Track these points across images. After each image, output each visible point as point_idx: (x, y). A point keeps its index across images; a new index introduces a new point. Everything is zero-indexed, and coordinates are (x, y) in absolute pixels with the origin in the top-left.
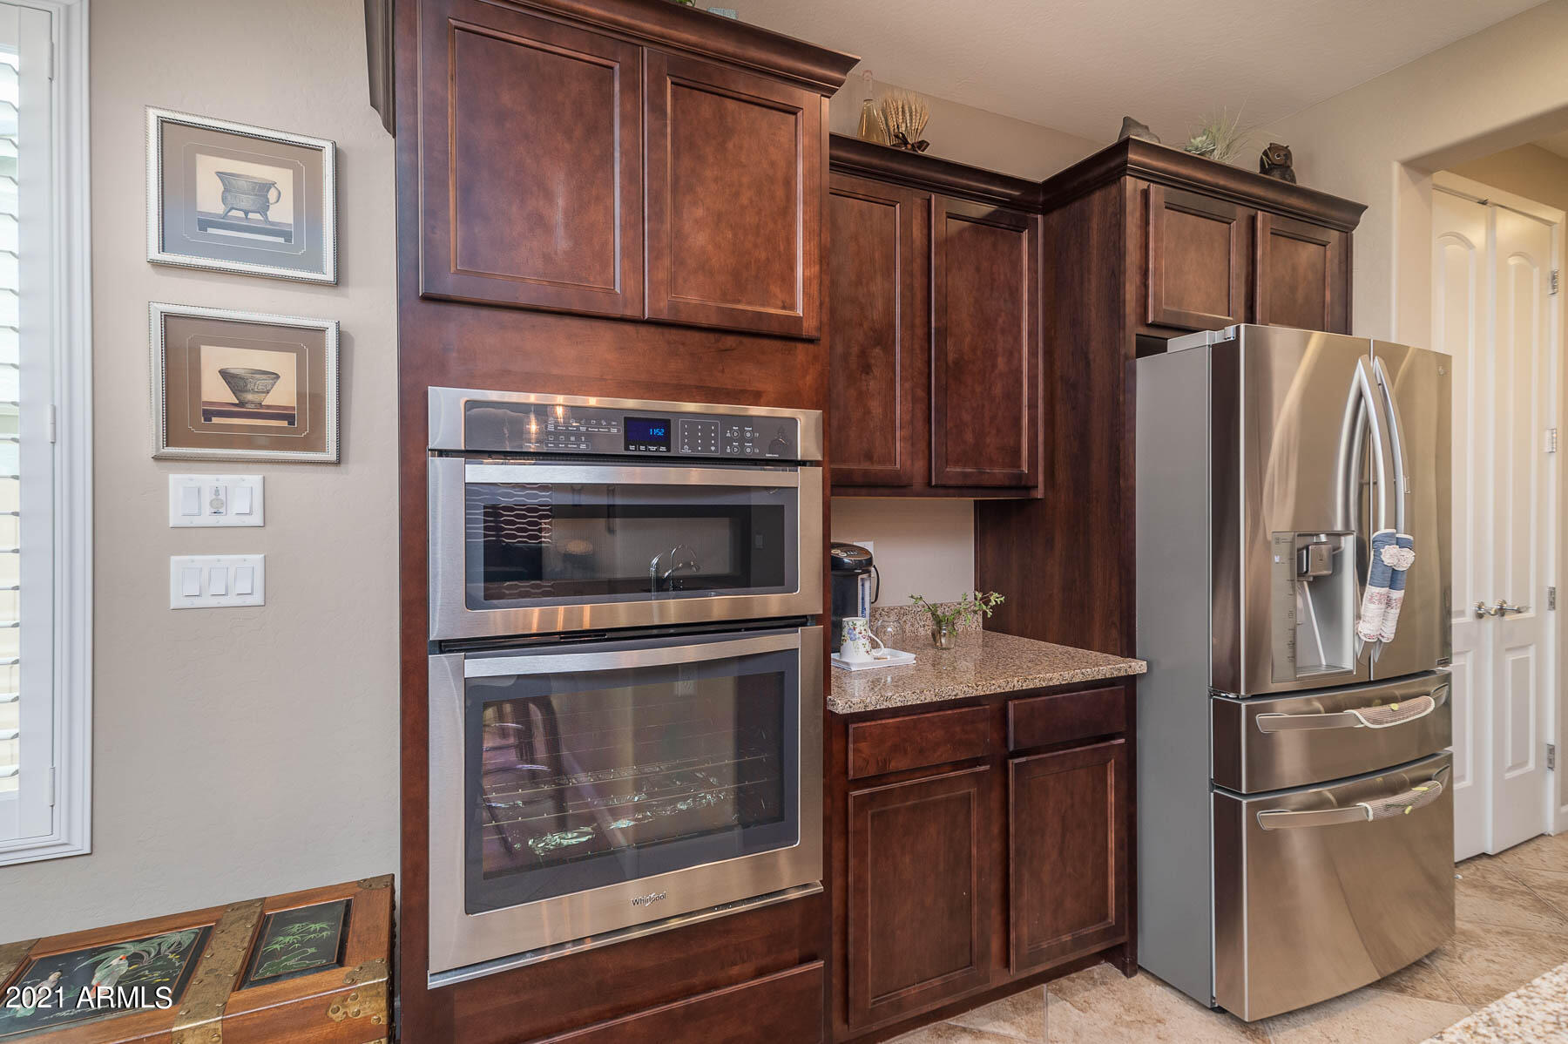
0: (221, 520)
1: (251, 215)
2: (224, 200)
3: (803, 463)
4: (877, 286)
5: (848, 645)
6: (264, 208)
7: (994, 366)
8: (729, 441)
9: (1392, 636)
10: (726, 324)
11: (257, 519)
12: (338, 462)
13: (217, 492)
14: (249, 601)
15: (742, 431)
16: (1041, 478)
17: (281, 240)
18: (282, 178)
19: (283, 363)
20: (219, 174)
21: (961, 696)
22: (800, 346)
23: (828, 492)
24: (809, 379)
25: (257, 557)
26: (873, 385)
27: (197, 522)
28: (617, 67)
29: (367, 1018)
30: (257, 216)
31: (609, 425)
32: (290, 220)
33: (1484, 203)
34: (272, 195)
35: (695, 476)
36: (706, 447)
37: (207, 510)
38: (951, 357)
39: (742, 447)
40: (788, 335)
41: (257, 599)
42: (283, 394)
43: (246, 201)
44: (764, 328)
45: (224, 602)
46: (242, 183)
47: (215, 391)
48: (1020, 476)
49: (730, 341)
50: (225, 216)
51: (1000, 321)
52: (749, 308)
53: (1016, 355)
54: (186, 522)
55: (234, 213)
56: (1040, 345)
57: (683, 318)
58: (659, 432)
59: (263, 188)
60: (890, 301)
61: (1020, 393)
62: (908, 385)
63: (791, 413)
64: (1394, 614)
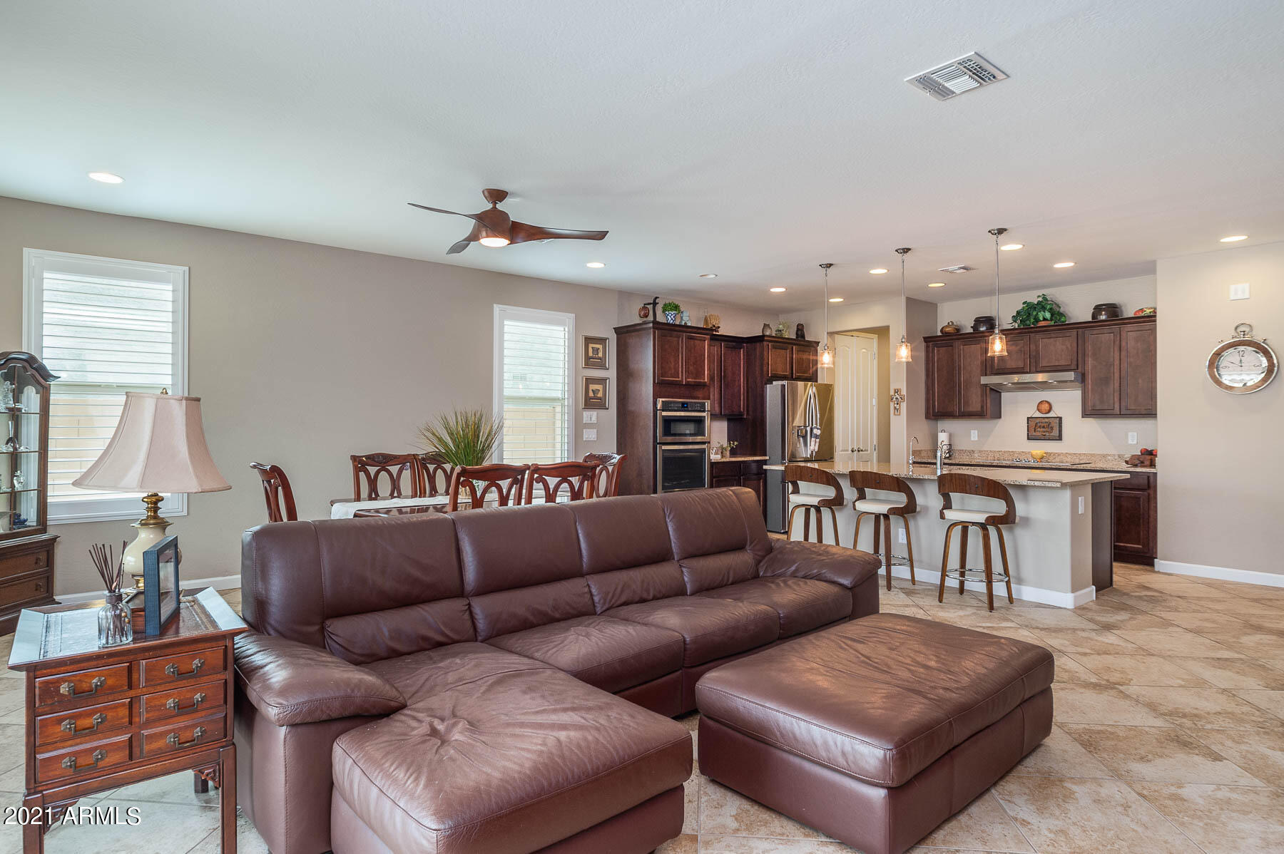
0: (591, 422)
2: (592, 353)
3: (707, 411)
6: (598, 354)
8: (696, 407)
10: (695, 384)
11: (596, 422)
12: (608, 408)
13: (590, 416)
15: (699, 405)
16: (745, 413)
17: (600, 360)
18: (601, 347)
20: (592, 347)
24: (707, 394)
25: (596, 430)
27: (587, 422)
28: (680, 338)
30: (597, 356)
32: (602, 356)
33: (852, 336)
34: (599, 351)
35: (692, 414)
36: (693, 408)
37: (589, 419)
38: (726, 383)
39: (698, 408)
40: (704, 386)
41: (596, 439)
42: (600, 394)
44: (700, 384)
45: (591, 439)
46: (595, 349)
47: (591, 394)
48: (741, 412)
49: (695, 387)
50: (593, 356)
52: (698, 381)
53: (740, 381)
57: (689, 383)
58: (686, 405)
59: (598, 349)
61: (741, 391)
62: (717, 390)
63: (704, 401)
64: (817, 444)
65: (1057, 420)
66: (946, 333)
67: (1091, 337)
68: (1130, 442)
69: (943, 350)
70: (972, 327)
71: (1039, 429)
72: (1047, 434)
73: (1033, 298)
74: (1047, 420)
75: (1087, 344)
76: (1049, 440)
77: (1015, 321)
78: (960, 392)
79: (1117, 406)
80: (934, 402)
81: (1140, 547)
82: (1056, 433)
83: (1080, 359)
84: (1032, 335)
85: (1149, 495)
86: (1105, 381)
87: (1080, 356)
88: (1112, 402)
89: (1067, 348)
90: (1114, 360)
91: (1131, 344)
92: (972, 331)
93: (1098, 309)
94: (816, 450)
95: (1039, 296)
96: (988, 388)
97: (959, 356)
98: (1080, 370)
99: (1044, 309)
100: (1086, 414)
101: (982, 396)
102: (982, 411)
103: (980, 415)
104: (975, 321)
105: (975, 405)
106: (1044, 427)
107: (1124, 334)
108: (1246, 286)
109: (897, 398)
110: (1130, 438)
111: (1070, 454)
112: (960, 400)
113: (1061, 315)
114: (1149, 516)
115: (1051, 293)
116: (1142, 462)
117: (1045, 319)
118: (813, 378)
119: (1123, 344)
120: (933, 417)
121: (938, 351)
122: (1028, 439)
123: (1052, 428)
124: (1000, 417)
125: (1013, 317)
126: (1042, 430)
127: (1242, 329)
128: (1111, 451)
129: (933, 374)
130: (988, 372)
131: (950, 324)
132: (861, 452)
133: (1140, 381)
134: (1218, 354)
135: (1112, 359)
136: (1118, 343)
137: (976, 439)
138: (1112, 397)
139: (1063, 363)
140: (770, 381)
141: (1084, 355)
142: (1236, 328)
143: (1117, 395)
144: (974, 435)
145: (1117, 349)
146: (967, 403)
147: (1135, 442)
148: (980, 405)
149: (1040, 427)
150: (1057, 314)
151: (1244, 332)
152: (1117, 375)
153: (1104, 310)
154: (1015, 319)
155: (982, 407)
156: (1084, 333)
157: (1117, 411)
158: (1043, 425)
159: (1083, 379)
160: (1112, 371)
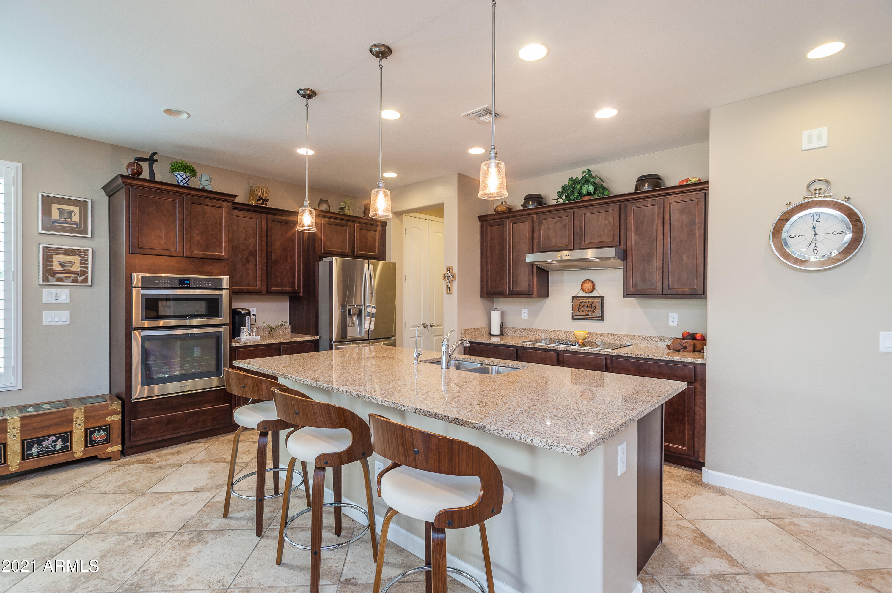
0: (58, 301)
1: (67, 220)
2: (59, 216)
3: (224, 289)
4: (251, 240)
5: (242, 334)
6: (71, 217)
7: (287, 261)
8: (205, 284)
9: (373, 329)
10: (204, 257)
11: (68, 301)
12: (92, 286)
13: (57, 294)
14: (66, 323)
15: (208, 281)
16: (302, 290)
17: (76, 226)
18: (76, 209)
19: (76, 259)
20: (58, 209)
21: (266, 343)
22: (224, 261)
23: (231, 294)
24: (226, 269)
25: (69, 311)
26: (250, 266)
27: (51, 302)
28: (177, 201)
29: (117, 410)
30: (69, 220)
31: (175, 281)
32: (78, 221)
33: (425, 219)
34: (73, 214)
35: (198, 292)
36: (199, 285)
37: (54, 299)
38: (273, 258)
39: (208, 285)
40: (220, 259)
41: (68, 323)
42: (76, 267)
43: (66, 216)
44: (214, 258)
45: (59, 323)
46: (64, 211)
47: (56, 267)
48: (295, 290)
49: (205, 260)
50: (60, 220)
51: (289, 249)
52: (211, 253)
53: (294, 257)
54: (48, 302)
55: (62, 219)
56: (301, 255)
57: (194, 256)
58: (188, 282)
59: (71, 212)
60: (255, 244)
61: (295, 268)
62: (260, 266)
63: (221, 277)
64: (373, 323)
65: (600, 300)
66: (498, 211)
67: (633, 209)
68: (671, 324)
69: (495, 228)
70: (521, 205)
71: (582, 309)
72: (590, 314)
73: (578, 173)
74: (590, 300)
75: (629, 218)
76: (592, 319)
77: (560, 197)
78: (509, 270)
79: (659, 285)
80: (487, 280)
81: (685, 448)
82: (598, 313)
83: (622, 235)
84: (576, 210)
85: (695, 388)
86: (648, 258)
87: (622, 231)
88: (654, 281)
89: (610, 223)
90: (657, 235)
91: (676, 216)
92: (522, 208)
93: (641, 180)
94: (372, 327)
95: (584, 172)
96: (535, 267)
97: (509, 234)
98: (622, 246)
99: (587, 181)
100: (627, 294)
101: (529, 274)
102: (529, 291)
103: (528, 294)
104: (525, 199)
105: (523, 286)
106: (587, 307)
107: (668, 206)
108: (824, 130)
109: (449, 277)
110: (670, 319)
111: (611, 335)
112: (509, 279)
113: (605, 189)
114: (694, 413)
115: (595, 168)
116: (685, 348)
117: (589, 194)
118: (382, 256)
119: (667, 216)
120: (487, 296)
121: (491, 230)
122: (573, 318)
123: (595, 307)
124: (547, 296)
125: (559, 192)
126: (586, 309)
127: (817, 186)
128: (652, 333)
129: (487, 252)
130: (535, 250)
131: (504, 203)
132: (433, 328)
133: (684, 257)
134: (784, 219)
135: (655, 234)
136: (662, 215)
137: (527, 317)
138: (654, 276)
139: (605, 239)
140: (321, 258)
141: (626, 229)
142: (809, 186)
143: (659, 272)
144: (525, 313)
145: (660, 222)
146: (516, 282)
147: (676, 324)
148: (527, 283)
149: (583, 306)
150: (599, 187)
151: (820, 189)
152: (660, 251)
153: (647, 181)
154: (560, 194)
155: (529, 286)
156: (626, 206)
157: (659, 290)
158: (586, 304)
159: (624, 256)
160: (655, 246)
